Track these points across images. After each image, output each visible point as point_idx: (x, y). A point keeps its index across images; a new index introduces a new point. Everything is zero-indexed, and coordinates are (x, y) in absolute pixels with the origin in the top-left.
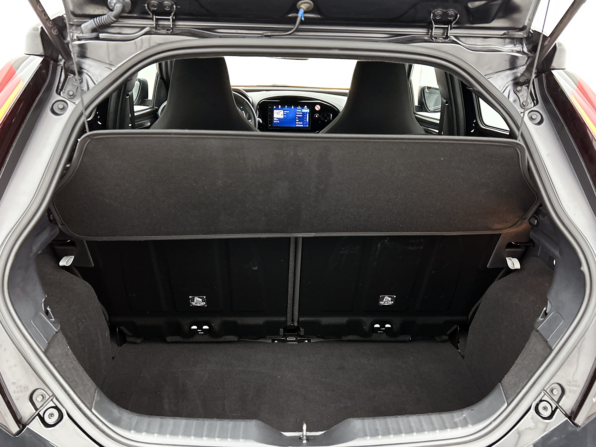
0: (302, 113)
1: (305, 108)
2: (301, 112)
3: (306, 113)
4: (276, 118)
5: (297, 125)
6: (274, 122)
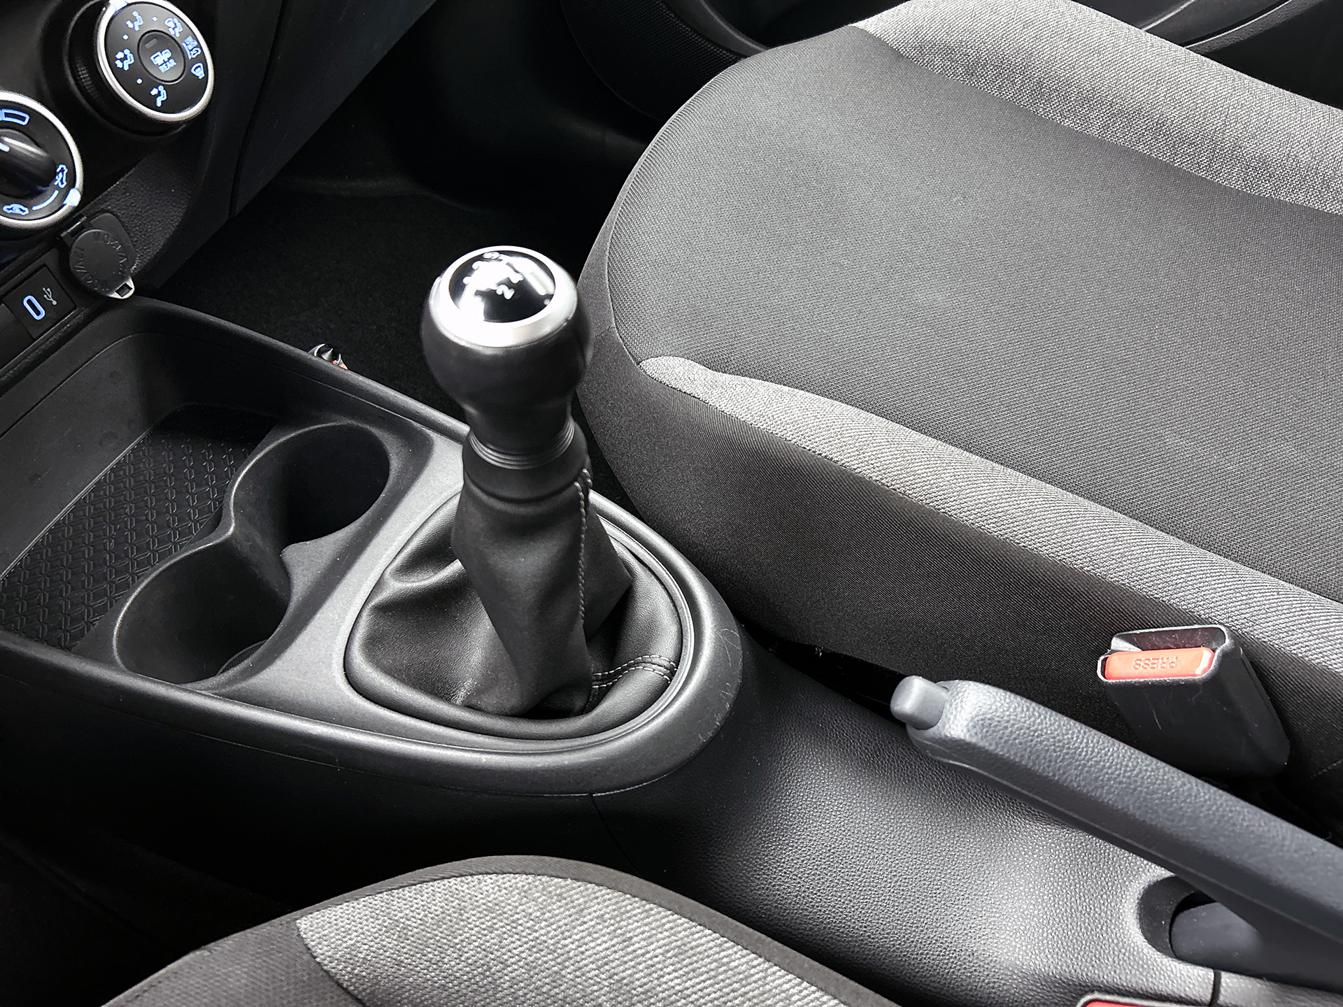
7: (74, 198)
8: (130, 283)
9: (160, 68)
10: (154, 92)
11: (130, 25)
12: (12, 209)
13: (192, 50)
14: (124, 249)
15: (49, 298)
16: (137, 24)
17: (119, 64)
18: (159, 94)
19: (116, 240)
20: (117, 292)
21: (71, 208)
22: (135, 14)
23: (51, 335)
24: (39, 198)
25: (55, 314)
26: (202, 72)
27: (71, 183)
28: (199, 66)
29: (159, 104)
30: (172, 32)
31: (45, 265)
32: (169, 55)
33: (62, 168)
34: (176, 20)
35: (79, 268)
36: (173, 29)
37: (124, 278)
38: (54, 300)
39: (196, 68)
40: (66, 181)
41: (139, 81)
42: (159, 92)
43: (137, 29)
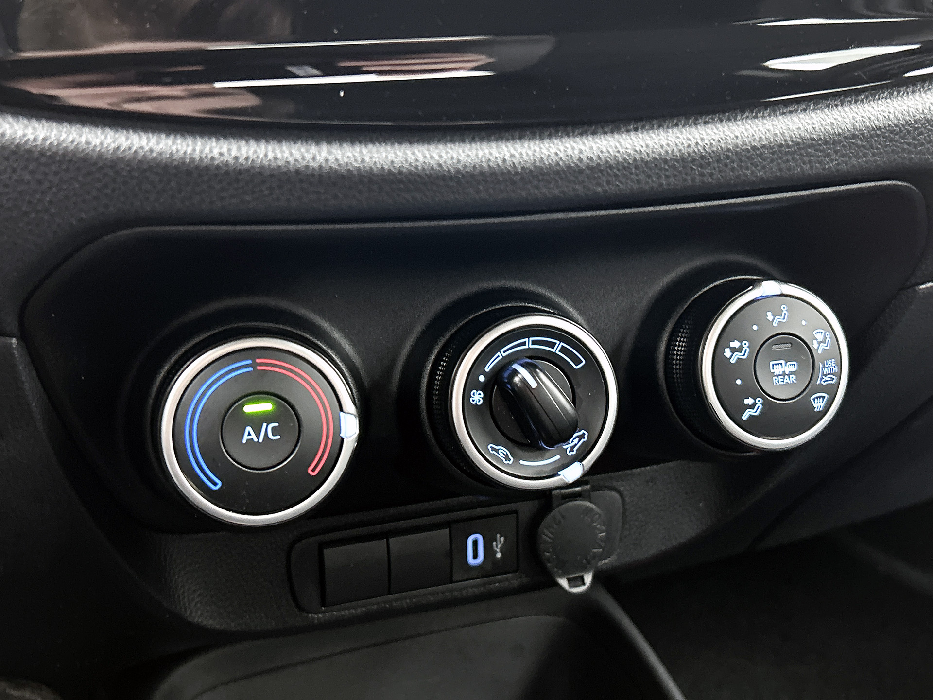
7: (573, 473)
8: (588, 578)
9: (774, 378)
10: (749, 401)
11: (770, 317)
12: (497, 451)
13: (826, 376)
14: (607, 539)
15: (497, 547)
16: (778, 319)
17: (728, 353)
18: (752, 407)
19: (604, 526)
20: (569, 580)
21: (562, 482)
22: (784, 308)
23: (471, 586)
24: (533, 454)
25: (492, 567)
26: (822, 405)
27: (581, 457)
28: (824, 397)
29: (745, 417)
30: (814, 345)
31: (516, 512)
32: (793, 369)
33: (584, 434)
34: (829, 335)
35: (546, 535)
36: (819, 343)
37: (585, 569)
38: (501, 552)
39: (820, 397)
40: (577, 450)
41: (739, 382)
42: (755, 404)
43: (775, 324)
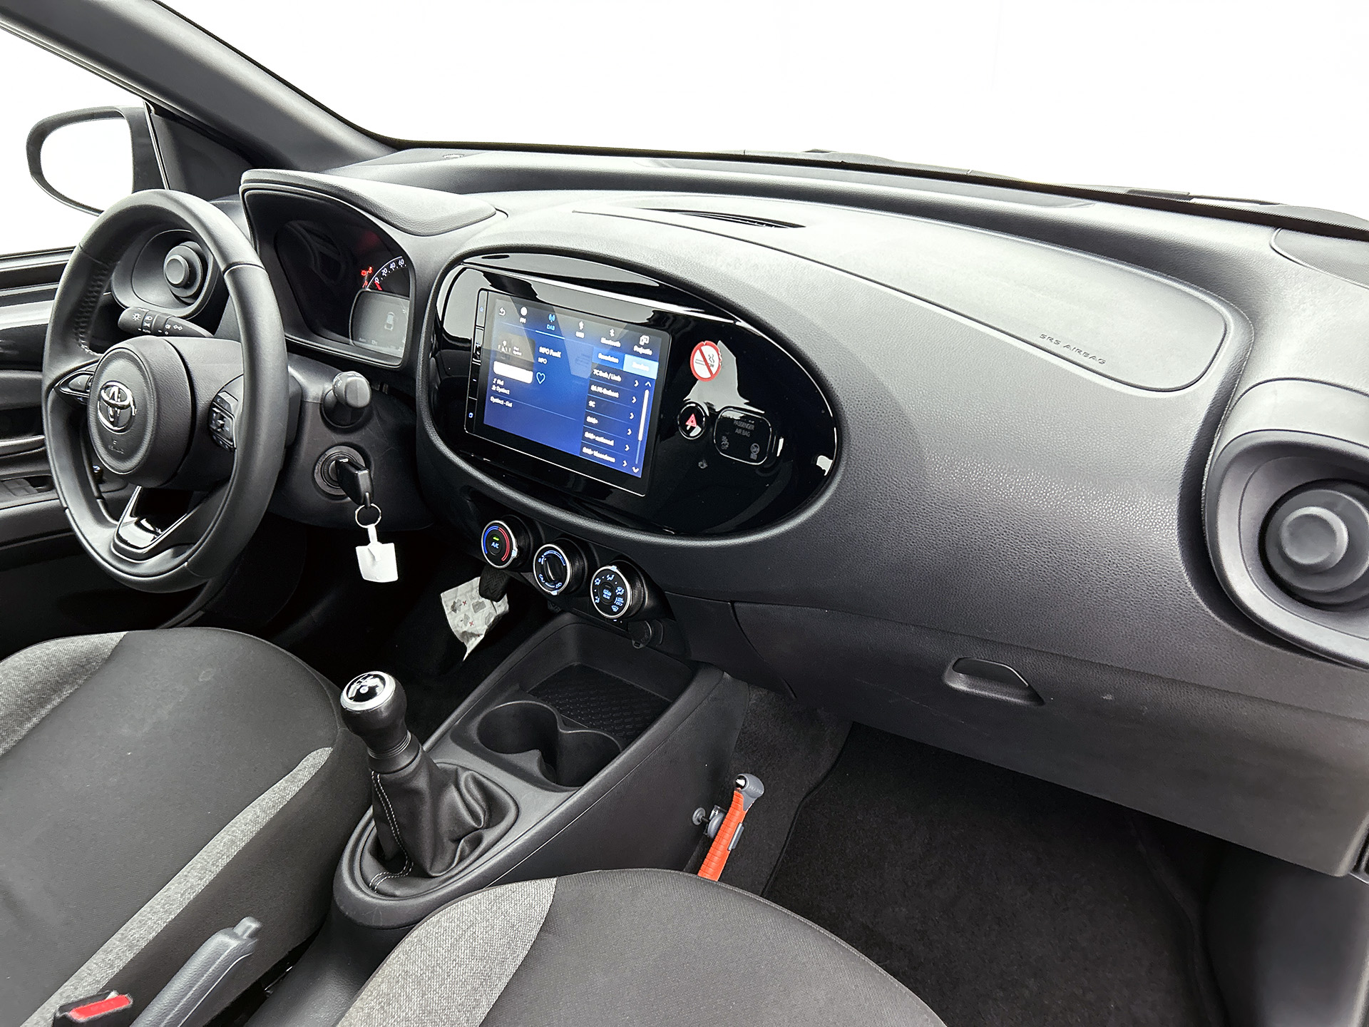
0: (618, 379)
1: (641, 351)
2: (617, 372)
3: (643, 379)
4: (500, 382)
5: (585, 450)
6: (492, 399)
